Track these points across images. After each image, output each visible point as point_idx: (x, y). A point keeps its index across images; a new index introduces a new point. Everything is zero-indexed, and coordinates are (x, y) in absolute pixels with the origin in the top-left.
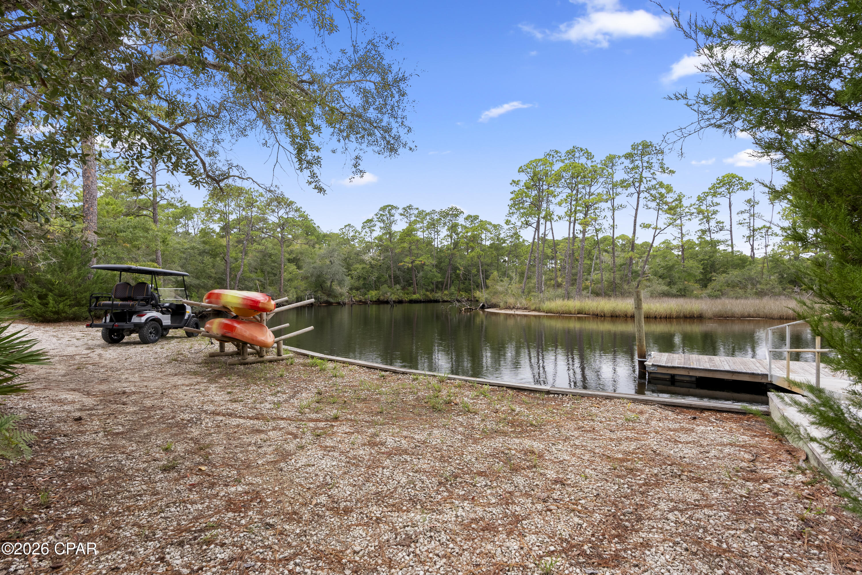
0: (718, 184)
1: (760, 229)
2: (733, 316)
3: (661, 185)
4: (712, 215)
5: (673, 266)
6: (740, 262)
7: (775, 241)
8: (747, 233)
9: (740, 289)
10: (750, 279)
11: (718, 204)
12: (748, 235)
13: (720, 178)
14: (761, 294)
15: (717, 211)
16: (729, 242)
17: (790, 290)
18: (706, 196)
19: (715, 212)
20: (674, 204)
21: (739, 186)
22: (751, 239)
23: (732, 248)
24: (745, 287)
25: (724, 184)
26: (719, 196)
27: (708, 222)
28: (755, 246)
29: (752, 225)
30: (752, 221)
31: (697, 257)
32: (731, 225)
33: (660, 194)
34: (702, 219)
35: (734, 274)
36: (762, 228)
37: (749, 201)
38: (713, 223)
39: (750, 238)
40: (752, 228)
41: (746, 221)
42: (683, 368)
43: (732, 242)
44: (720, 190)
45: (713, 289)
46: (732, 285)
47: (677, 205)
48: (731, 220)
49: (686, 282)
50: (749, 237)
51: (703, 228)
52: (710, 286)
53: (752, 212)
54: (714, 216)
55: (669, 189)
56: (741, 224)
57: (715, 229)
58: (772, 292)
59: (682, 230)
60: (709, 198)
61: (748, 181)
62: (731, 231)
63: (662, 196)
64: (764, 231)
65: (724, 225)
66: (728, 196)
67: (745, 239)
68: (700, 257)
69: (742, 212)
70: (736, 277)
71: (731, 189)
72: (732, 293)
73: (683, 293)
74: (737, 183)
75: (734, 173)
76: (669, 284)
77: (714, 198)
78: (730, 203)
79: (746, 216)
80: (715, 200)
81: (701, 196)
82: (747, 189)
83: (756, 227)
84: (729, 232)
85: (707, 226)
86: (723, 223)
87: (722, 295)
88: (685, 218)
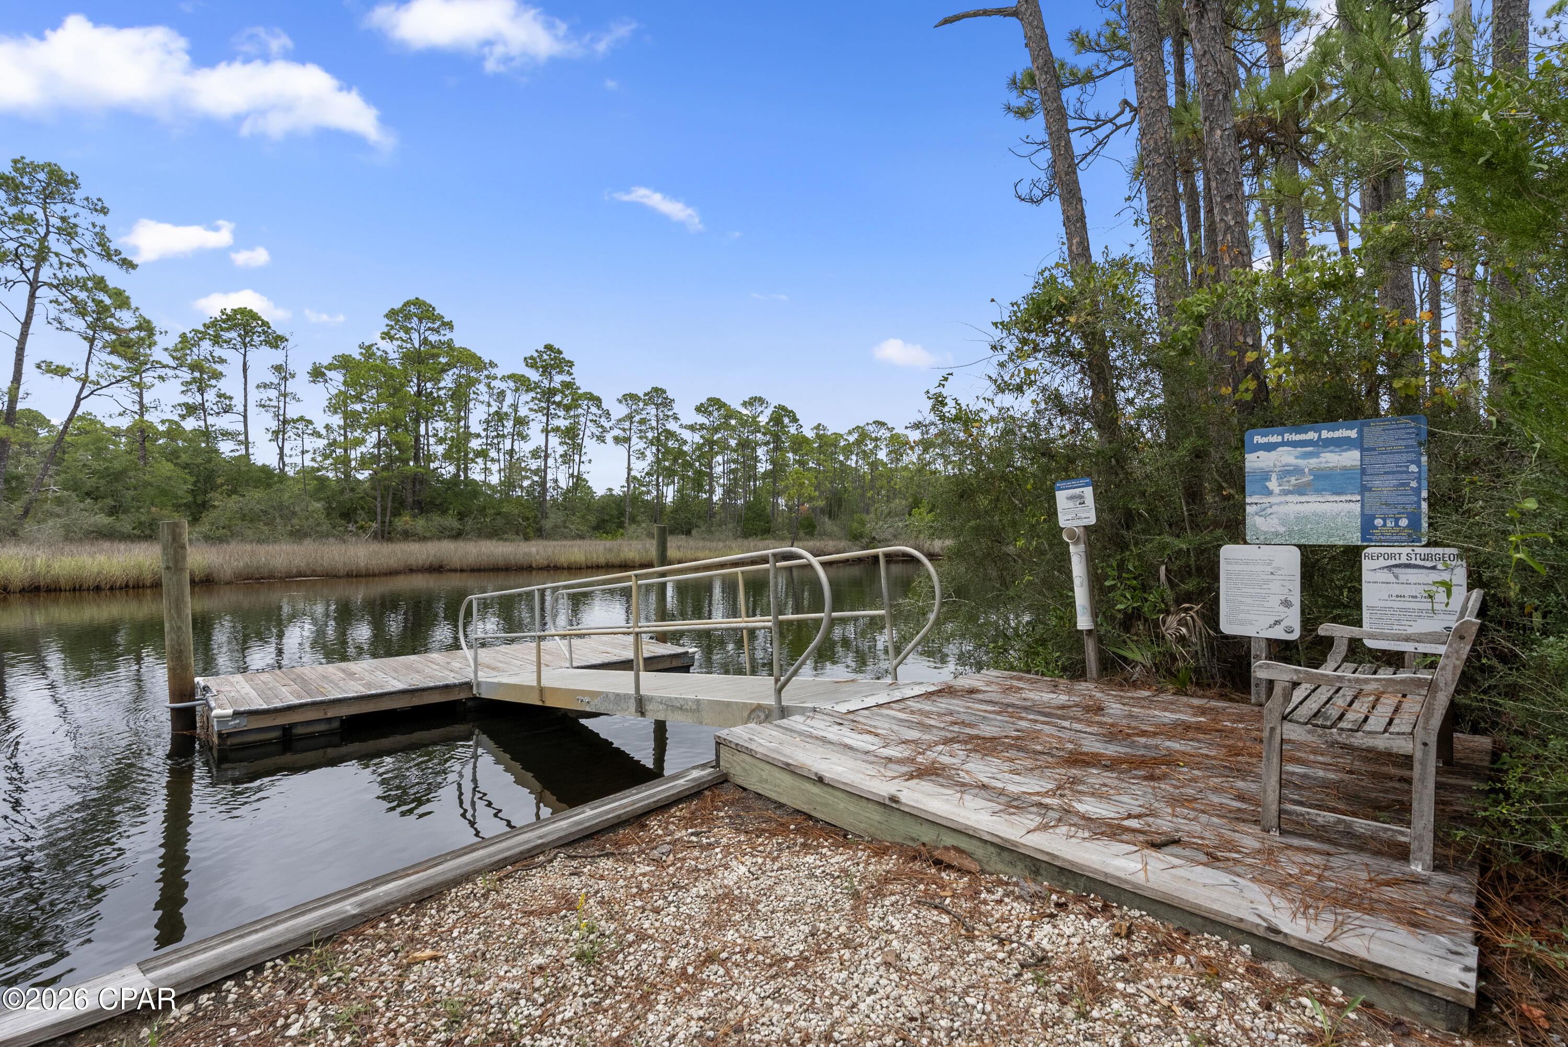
0: (224, 321)
1: (294, 421)
2: (271, 576)
3: (100, 284)
4: (210, 378)
5: (124, 472)
6: (263, 476)
7: (316, 446)
8: (274, 425)
9: (265, 524)
10: (281, 507)
11: (222, 361)
12: (276, 428)
13: (229, 311)
14: (298, 535)
15: (221, 373)
16: (242, 438)
17: (342, 529)
18: (201, 339)
19: (218, 376)
20: (133, 335)
21: (262, 338)
22: (280, 436)
23: (247, 449)
24: (270, 523)
25: (236, 325)
26: (225, 345)
27: (201, 391)
28: (287, 450)
29: (281, 412)
30: (282, 404)
31: (178, 457)
32: (245, 406)
33: (99, 303)
34: (190, 383)
35: (255, 497)
36: (298, 420)
37: (278, 368)
38: (210, 395)
39: (278, 434)
40: (281, 418)
41: (272, 403)
42: (314, 704)
43: (247, 438)
44: (226, 335)
45: (213, 524)
46: (249, 518)
47: (142, 339)
48: (246, 396)
49: (154, 509)
50: (276, 433)
51: (191, 401)
52: (208, 518)
53: (282, 388)
54: (213, 382)
55: (121, 299)
56: (264, 406)
57: (215, 407)
58: (317, 532)
59: (141, 396)
60: (206, 345)
61: (278, 333)
62: (245, 417)
63: (102, 310)
64: (300, 426)
65: (233, 403)
66: (243, 351)
67: (269, 436)
68: (184, 458)
69: (265, 386)
70: (258, 503)
71: (248, 339)
72: (250, 532)
73: (148, 532)
74: (260, 330)
75: (255, 310)
76: (113, 511)
77: (216, 348)
78: (245, 364)
79: (273, 393)
80: (218, 352)
81: (189, 335)
82: (277, 347)
83: (288, 416)
84: (242, 419)
85: (199, 398)
86: (231, 398)
87: (232, 536)
88: (150, 373)
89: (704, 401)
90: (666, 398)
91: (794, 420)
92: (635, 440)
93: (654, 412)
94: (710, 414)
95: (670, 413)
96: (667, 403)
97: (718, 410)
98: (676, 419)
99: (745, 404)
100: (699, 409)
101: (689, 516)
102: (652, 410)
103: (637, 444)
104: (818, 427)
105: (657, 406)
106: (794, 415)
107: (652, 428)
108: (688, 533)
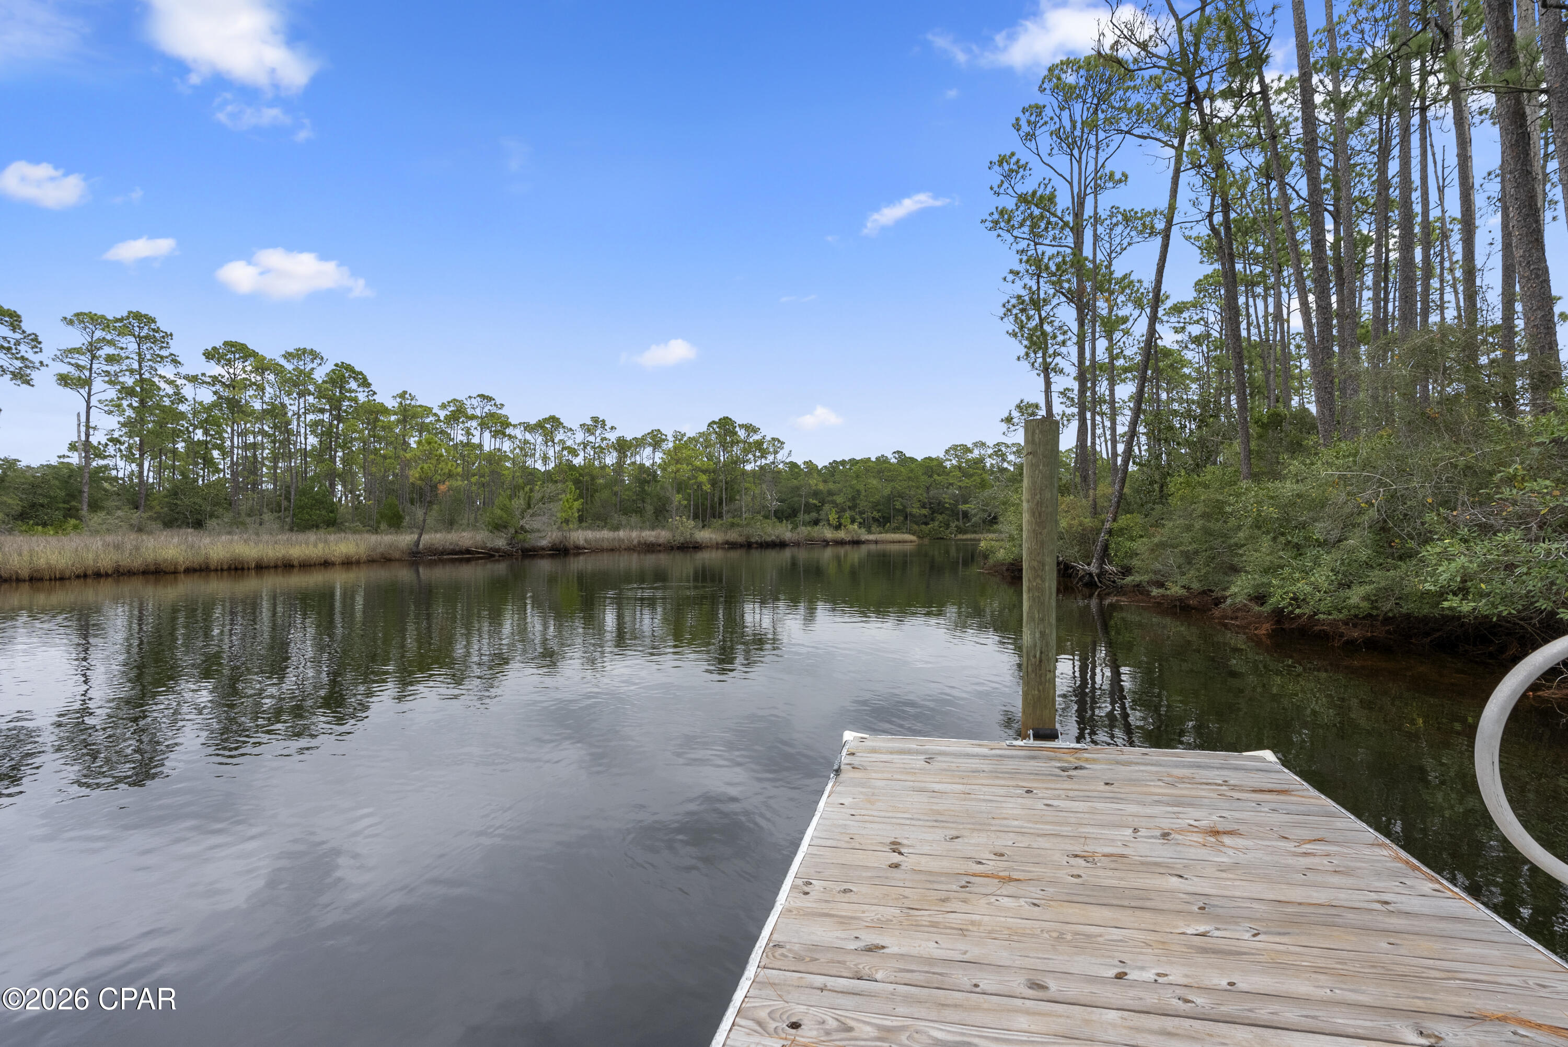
89: (219, 343)
90: (157, 330)
91: (365, 383)
92: (99, 384)
93: (133, 346)
94: (229, 363)
95: (164, 353)
96: (159, 338)
97: (245, 359)
98: (175, 362)
99: (288, 356)
100: (210, 355)
101: (199, 501)
102: (131, 345)
103: (103, 391)
104: (403, 395)
105: (140, 340)
106: (365, 379)
107: (132, 371)
108: (198, 525)
